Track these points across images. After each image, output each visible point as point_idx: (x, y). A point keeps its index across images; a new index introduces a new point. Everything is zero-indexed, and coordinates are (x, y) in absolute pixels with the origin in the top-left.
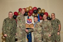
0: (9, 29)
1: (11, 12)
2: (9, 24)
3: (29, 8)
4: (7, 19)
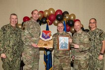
2: (11, 36)
3: (49, 11)
4: (6, 26)
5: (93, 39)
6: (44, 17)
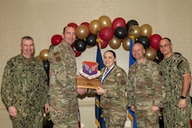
0: (23, 90)
1: (29, 38)
2: (24, 75)
5: (168, 72)
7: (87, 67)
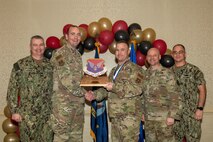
6: (88, 37)
7: (92, 65)
